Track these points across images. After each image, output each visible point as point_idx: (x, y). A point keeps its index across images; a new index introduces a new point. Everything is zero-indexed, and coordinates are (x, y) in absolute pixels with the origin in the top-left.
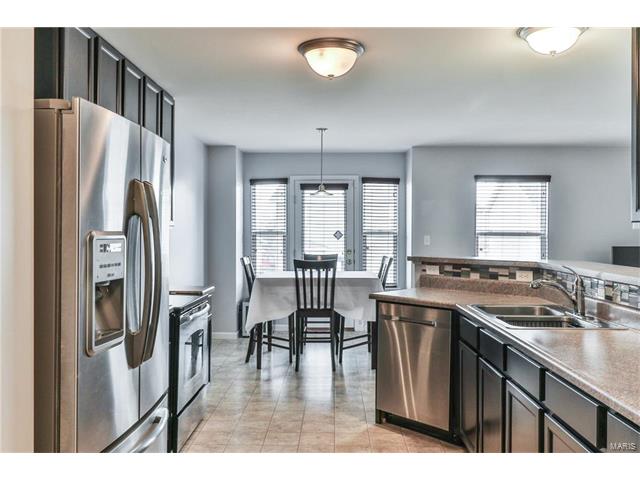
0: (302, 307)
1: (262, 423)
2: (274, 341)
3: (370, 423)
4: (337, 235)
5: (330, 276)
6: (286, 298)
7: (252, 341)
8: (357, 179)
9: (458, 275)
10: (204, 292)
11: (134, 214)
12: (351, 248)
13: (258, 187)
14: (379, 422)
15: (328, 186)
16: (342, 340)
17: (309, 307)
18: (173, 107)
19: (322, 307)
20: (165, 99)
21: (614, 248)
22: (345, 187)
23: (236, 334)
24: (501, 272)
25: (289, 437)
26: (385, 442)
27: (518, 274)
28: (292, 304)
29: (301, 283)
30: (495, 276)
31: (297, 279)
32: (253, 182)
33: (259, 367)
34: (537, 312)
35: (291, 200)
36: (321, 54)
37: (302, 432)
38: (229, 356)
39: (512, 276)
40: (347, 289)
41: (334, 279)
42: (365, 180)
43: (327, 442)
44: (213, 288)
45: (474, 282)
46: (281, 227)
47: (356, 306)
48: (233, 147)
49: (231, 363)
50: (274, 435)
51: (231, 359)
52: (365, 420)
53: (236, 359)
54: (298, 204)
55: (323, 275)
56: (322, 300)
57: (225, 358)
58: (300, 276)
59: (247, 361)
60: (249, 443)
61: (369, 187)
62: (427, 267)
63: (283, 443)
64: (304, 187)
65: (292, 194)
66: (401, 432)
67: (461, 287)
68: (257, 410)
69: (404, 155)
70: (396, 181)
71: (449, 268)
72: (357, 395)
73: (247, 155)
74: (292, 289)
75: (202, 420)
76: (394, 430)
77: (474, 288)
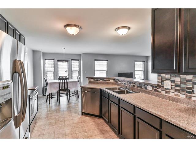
0: (60, 88)
1: (53, 120)
2: (52, 97)
3: (80, 116)
4: (66, 71)
5: (67, 81)
6: (56, 87)
7: (47, 97)
8: (70, 59)
9: (98, 81)
10: (36, 88)
11: (15, 72)
12: (69, 74)
13: (47, 61)
14: (82, 114)
15: (65, 61)
16: (70, 94)
17: (62, 88)
18: (24, 39)
19: (65, 88)
20: (22, 36)
21: (119, 73)
22: (68, 61)
23: (42, 95)
24: (107, 80)
25: (62, 123)
26: (85, 120)
27: (111, 80)
28: (58, 88)
29: (60, 83)
30: (106, 81)
31: (59, 82)
32: (45, 59)
33: (50, 103)
34: (117, 89)
35: (55, 64)
36: (71, 28)
37: (65, 121)
38: (41, 101)
39: (109, 81)
40: (71, 84)
41: (68, 82)
42: (72, 60)
43: (72, 123)
44: (38, 87)
45: (101, 82)
46: (53, 70)
47: (73, 87)
48: (41, 51)
49: (42, 103)
50: (57, 123)
51: (42, 102)
52: (79, 114)
53: (43, 102)
54: (57, 65)
55: (65, 81)
56: (65, 87)
57: (40, 102)
58: (60, 81)
59: (46, 102)
60: (51, 127)
61: (73, 61)
62: (91, 79)
63: (61, 125)
64: (58, 61)
65: (55, 62)
66: (88, 117)
67: (99, 83)
68: (51, 116)
69: (80, 55)
70: (79, 60)
71: (96, 79)
72: (75, 108)
73: (44, 53)
74: (58, 85)
75: (36, 122)
76: (86, 116)
77: (101, 83)
